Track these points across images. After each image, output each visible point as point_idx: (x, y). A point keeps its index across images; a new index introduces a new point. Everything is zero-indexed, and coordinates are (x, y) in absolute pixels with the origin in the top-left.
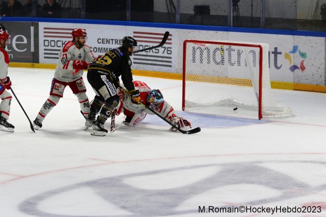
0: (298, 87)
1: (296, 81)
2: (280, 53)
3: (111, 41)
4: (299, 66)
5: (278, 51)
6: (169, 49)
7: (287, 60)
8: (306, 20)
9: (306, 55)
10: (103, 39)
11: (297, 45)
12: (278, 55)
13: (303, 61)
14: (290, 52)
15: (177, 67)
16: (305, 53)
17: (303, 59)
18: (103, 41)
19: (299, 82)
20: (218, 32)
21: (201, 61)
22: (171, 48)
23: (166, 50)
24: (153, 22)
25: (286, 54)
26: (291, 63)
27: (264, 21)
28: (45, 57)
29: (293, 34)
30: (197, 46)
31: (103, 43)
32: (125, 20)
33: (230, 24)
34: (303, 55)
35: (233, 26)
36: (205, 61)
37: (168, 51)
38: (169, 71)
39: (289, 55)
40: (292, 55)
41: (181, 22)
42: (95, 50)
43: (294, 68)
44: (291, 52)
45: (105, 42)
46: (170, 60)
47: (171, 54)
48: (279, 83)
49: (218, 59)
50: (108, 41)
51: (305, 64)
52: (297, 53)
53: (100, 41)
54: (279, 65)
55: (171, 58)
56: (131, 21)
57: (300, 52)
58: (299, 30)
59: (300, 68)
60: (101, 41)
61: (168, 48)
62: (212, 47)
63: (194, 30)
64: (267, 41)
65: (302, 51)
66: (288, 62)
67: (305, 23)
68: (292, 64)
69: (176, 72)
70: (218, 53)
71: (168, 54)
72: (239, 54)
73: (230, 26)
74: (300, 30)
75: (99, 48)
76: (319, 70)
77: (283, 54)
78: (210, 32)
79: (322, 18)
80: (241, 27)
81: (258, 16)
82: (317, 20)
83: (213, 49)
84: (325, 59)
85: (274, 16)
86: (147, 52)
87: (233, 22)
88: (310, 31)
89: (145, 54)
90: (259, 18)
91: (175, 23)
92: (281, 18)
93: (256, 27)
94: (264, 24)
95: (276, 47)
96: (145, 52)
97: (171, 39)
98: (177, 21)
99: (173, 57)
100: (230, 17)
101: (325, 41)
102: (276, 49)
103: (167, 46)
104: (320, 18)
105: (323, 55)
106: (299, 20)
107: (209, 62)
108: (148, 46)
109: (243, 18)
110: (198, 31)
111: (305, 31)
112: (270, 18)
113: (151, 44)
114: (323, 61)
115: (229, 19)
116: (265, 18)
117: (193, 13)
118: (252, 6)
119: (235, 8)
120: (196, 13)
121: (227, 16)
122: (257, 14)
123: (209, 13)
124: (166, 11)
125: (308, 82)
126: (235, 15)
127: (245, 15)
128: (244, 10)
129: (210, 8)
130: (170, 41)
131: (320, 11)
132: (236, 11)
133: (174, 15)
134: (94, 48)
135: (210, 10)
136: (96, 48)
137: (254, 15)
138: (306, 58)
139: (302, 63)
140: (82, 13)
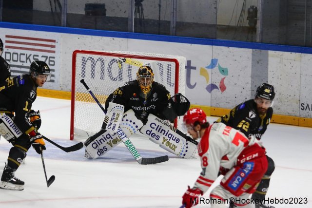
0: (216, 112)
1: (214, 105)
2: (194, 68)
4: (218, 85)
5: (192, 65)
6: (51, 59)
7: (203, 76)
8: (228, 26)
9: (227, 72)
11: (216, 58)
12: (191, 70)
13: (224, 79)
14: (206, 67)
15: (61, 83)
16: (227, 69)
17: (223, 76)
19: (218, 106)
20: (115, 38)
21: (92, 76)
22: (54, 58)
23: (48, 60)
24: (32, 23)
25: (201, 68)
26: (207, 82)
27: (175, 26)
29: (212, 44)
30: (87, 56)
33: (131, 28)
34: (224, 71)
35: (136, 32)
36: (98, 75)
38: (51, 88)
39: (206, 71)
40: (209, 71)
41: (68, 25)
43: (212, 87)
44: (208, 67)
46: (54, 73)
47: (54, 65)
48: (192, 107)
49: (115, 74)
51: (226, 82)
52: (216, 69)
54: (192, 83)
56: (3, 21)
57: (220, 67)
58: (218, 39)
59: (219, 87)
61: (50, 57)
63: (85, 36)
64: (179, 52)
65: (223, 66)
66: (203, 79)
67: (227, 29)
68: (210, 83)
69: (60, 89)
70: (115, 65)
71: (50, 65)
73: (131, 31)
74: (221, 40)
76: (244, 91)
77: (198, 69)
78: (105, 38)
79: (249, 23)
80: (145, 33)
81: (167, 19)
82: (243, 27)
83: (108, 60)
84: (252, 77)
85: (188, 19)
86: (23, 62)
87: (135, 26)
88: (233, 41)
89: (21, 64)
90: (169, 22)
91: (60, 26)
92: (196, 24)
93: (165, 34)
94: (175, 29)
95: (189, 60)
96: (21, 61)
97: (54, 47)
98: (62, 24)
99: (55, 70)
100: (132, 20)
101: (253, 55)
102: (189, 62)
103: (49, 55)
104: (246, 23)
105: (249, 71)
106: (219, 25)
107: (102, 77)
108: (24, 54)
109: (148, 21)
110: (89, 37)
111: (227, 40)
112: (183, 23)
113: (28, 52)
114: (249, 80)
115: (129, 23)
116: (177, 22)
117: (84, 13)
118: (160, 6)
119: (139, 9)
120: (87, 13)
121: (127, 18)
122: (166, 17)
123: (105, 14)
124: (48, 10)
125: (229, 106)
126: (138, 17)
127: (150, 18)
128: (150, 11)
129: (106, 7)
130: (53, 49)
131: (246, 15)
132: (139, 12)
133: (59, 15)
135: (105, 10)
137: (162, 18)
138: (227, 75)
139: (222, 81)
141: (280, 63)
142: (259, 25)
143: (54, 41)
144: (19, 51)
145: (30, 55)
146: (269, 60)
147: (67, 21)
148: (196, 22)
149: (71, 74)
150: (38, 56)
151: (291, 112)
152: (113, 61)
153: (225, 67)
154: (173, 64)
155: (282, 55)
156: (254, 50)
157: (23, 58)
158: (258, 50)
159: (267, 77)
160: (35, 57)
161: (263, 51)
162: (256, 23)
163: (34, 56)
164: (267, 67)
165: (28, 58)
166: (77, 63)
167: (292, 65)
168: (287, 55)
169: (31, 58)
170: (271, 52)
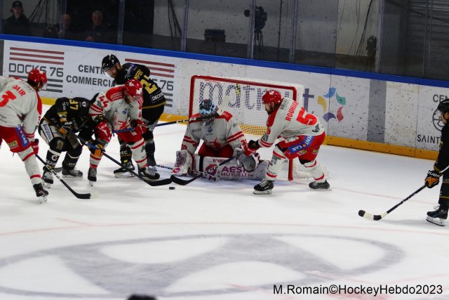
0: (332, 141)
1: (330, 133)
2: (312, 96)
3: (96, 69)
4: (335, 114)
5: (310, 94)
7: (320, 105)
8: (348, 55)
9: (345, 101)
10: (85, 66)
11: (334, 87)
12: (310, 99)
13: (341, 109)
14: (324, 96)
15: (179, 108)
16: (344, 98)
17: (340, 106)
18: (85, 69)
19: (335, 135)
20: (234, 65)
22: (172, 82)
23: (166, 85)
24: (152, 48)
25: (319, 97)
26: (325, 110)
27: (294, 53)
29: (331, 74)
30: (206, 82)
31: (85, 71)
32: (116, 43)
33: (250, 55)
34: (341, 100)
35: (254, 58)
37: (168, 85)
38: (169, 112)
39: (323, 99)
40: (327, 100)
41: (187, 50)
42: (75, 80)
43: (329, 116)
44: (326, 96)
45: (88, 70)
46: (171, 98)
47: (172, 90)
49: (233, 100)
50: (92, 70)
51: (343, 111)
52: (334, 98)
53: (81, 68)
55: (171, 95)
56: (123, 44)
57: (337, 96)
58: (337, 68)
59: (336, 116)
60: (83, 69)
61: (169, 82)
62: (225, 85)
63: (204, 61)
65: (341, 95)
66: (321, 107)
67: (346, 60)
68: (327, 112)
69: (177, 114)
70: (233, 91)
71: (168, 89)
73: (250, 58)
74: (340, 69)
75: (80, 77)
76: (361, 121)
77: (316, 97)
78: (223, 64)
79: (368, 54)
80: (264, 60)
81: (286, 47)
82: (361, 56)
83: (227, 87)
84: (370, 107)
85: (307, 48)
87: (254, 53)
88: (352, 70)
90: (288, 50)
91: (180, 51)
92: (316, 52)
93: (284, 62)
94: (293, 57)
95: (307, 88)
97: (173, 71)
98: (182, 49)
99: (174, 94)
100: (251, 47)
101: (371, 85)
102: (307, 90)
103: (167, 79)
104: (365, 54)
105: (367, 101)
106: (339, 55)
109: (267, 48)
110: (208, 62)
111: (345, 69)
112: (302, 51)
114: (367, 110)
115: (248, 50)
116: (296, 51)
117: (203, 38)
118: (279, 33)
119: (258, 35)
120: (207, 39)
121: (247, 45)
122: (285, 44)
123: (224, 40)
124: (168, 35)
125: (345, 135)
126: (257, 44)
127: (270, 45)
128: (269, 38)
129: (226, 34)
130: (171, 74)
131: (365, 45)
132: (258, 39)
133: (179, 40)
134: (74, 77)
135: (225, 36)
136: (76, 77)
137: (282, 46)
138: (345, 104)
139: (339, 111)
140: (61, 31)
141: (398, 94)
142: (378, 55)
143: (173, 66)
146: (387, 91)
147: (187, 47)
148: (315, 50)
149: (189, 99)
151: (407, 143)
152: (231, 87)
153: (343, 96)
154: (291, 92)
155: (400, 86)
156: (372, 80)
158: (376, 81)
159: (385, 108)
161: (381, 81)
162: (375, 53)
164: (385, 98)
166: (195, 88)
167: (409, 96)
168: (405, 85)
170: (389, 83)
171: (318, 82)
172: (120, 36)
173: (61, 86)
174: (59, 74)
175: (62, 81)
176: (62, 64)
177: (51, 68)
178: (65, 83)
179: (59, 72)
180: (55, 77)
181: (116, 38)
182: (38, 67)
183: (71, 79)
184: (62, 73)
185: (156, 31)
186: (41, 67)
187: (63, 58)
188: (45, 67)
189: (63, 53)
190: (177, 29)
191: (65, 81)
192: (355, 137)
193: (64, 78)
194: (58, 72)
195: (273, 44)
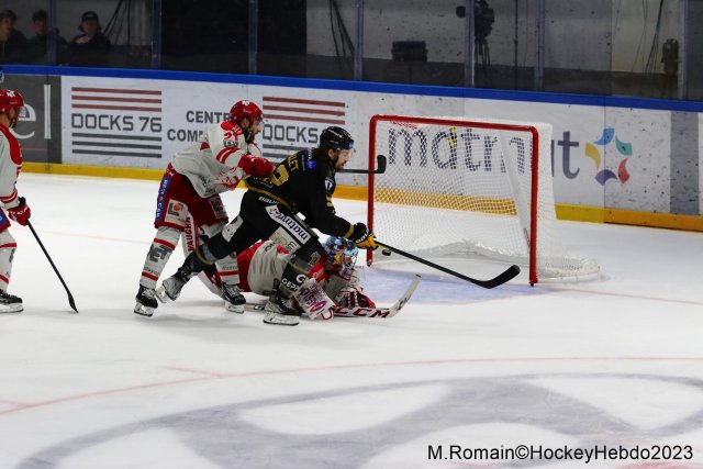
0: (613, 217)
1: (609, 204)
2: (576, 144)
3: (215, 117)
4: (616, 171)
5: (572, 140)
7: (590, 158)
8: (631, 74)
9: (631, 149)
10: (198, 113)
11: (612, 127)
12: (572, 149)
13: (624, 162)
14: (596, 143)
16: (629, 145)
17: (623, 157)
18: (198, 117)
19: (617, 206)
20: (443, 98)
21: (408, 162)
24: (305, 77)
25: (588, 144)
26: (598, 166)
27: (542, 75)
28: (74, 151)
29: (605, 104)
30: (398, 127)
31: (198, 121)
32: (246, 72)
33: (470, 81)
34: (624, 148)
35: (476, 86)
36: (416, 160)
39: (594, 149)
40: (601, 148)
41: (365, 78)
42: (182, 136)
43: (605, 176)
44: (599, 143)
45: (203, 119)
48: (573, 208)
49: (444, 156)
50: (209, 118)
51: (628, 167)
52: (612, 145)
53: (191, 117)
54: (573, 170)
56: (258, 73)
58: (615, 95)
59: (617, 175)
60: (194, 117)
62: (431, 131)
63: (393, 95)
64: (549, 119)
65: (624, 140)
66: (591, 161)
67: (628, 80)
68: (601, 168)
70: (445, 143)
72: (488, 146)
73: (470, 86)
74: (619, 96)
75: (189, 132)
76: (659, 181)
77: (582, 145)
78: (426, 97)
79: (665, 69)
81: (528, 64)
82: (654, 74)
83: (435, 132)
84: (673, 157)
85: (563, 65)
86: (293, 140)
87: (476, 77)
88: (639, 98)
89: (288, 144)
90: (532, 69)
91: (352, 79)
92: (578, 71)
93: (525, 89)
94: (541, 81)
95: (566, 130)
96: (288, 139)
97: (342, 114)
98: (356, 76)
100: (470, 67)
101: (673, 120)
102: (566, 135)
104: (661, 69)
105: (667, 148)
106: (616, 73)
107: (423, 163)
108: (293, 128)
109: (498, 68)
110: (401, 96)
111: (629, 96)
112: (555, 69)
113: (301, 125)
114: (667, 162)
115: (466, 72)
116: (545, 69)
117: (390, 57)
118: (516, 42)
119: (481, 48)
120: (396, 58)
121: (462, 65)
122: (527, 60)
123: (426, 58)
124: (332, 54)
125: (635, 206)
126: (480, 62)
127: (501, 62)
128: (499, 51)
129: (427, 48)
130: (340, 118)
131: (660, 55)
132: (481, 53)
133: (350, 61)
134: (180, 131)
135: (426, 52)
136: (183, 131)
137: (521, 63)
138: (631, 154)
139: (622, 166)
140: (155, 56)
142: (681, 72)
143: (343, 105)
144: (285, 123)
145: (304, 129)
146: (700, 129)
147: (363, 72)
148: (576, 67)
150: (316, 130)
152: (441, 135)
153: (626, 142)
156: (675, 112)
157: (293, 134)
158: (681, 113)
159: (697, 157)
160: (312, 132)
161: (689, 114)
162: (676, 67)
163: (311, 129)
164: (696, 141)
165: (300, 134)
169: (306, 133)
170: (702, 116)
171: (586, 120)
172: (252, 60)
173: (159, 148)
174: (155, 128)
175: (160, 139)
176: (159, 110)
177: (141, 118)
178: (165, 142)
179: (155, 124)
180: (148, 132)
181: (247, 63)
182: (118, 117)
183: (175, 135)
184: (159, 125)
185: (311, 49)
186: (125, 118)
187: (159, 101)
188: (131, 118)
189: (159, 93)
190: (346, 44)
191: (165, 138)
192: (650, 208)
193: (163, 134)
194: (152, 124)
195: (507, 61)
